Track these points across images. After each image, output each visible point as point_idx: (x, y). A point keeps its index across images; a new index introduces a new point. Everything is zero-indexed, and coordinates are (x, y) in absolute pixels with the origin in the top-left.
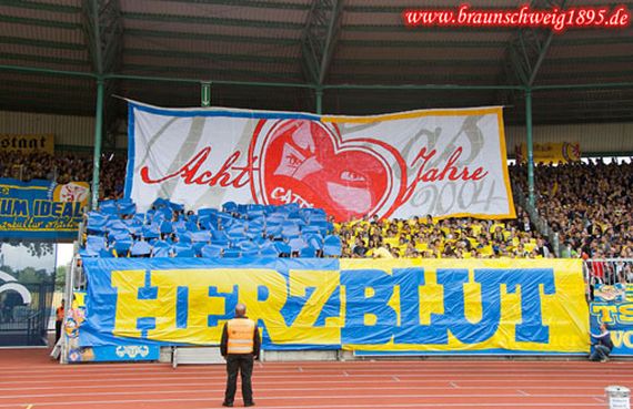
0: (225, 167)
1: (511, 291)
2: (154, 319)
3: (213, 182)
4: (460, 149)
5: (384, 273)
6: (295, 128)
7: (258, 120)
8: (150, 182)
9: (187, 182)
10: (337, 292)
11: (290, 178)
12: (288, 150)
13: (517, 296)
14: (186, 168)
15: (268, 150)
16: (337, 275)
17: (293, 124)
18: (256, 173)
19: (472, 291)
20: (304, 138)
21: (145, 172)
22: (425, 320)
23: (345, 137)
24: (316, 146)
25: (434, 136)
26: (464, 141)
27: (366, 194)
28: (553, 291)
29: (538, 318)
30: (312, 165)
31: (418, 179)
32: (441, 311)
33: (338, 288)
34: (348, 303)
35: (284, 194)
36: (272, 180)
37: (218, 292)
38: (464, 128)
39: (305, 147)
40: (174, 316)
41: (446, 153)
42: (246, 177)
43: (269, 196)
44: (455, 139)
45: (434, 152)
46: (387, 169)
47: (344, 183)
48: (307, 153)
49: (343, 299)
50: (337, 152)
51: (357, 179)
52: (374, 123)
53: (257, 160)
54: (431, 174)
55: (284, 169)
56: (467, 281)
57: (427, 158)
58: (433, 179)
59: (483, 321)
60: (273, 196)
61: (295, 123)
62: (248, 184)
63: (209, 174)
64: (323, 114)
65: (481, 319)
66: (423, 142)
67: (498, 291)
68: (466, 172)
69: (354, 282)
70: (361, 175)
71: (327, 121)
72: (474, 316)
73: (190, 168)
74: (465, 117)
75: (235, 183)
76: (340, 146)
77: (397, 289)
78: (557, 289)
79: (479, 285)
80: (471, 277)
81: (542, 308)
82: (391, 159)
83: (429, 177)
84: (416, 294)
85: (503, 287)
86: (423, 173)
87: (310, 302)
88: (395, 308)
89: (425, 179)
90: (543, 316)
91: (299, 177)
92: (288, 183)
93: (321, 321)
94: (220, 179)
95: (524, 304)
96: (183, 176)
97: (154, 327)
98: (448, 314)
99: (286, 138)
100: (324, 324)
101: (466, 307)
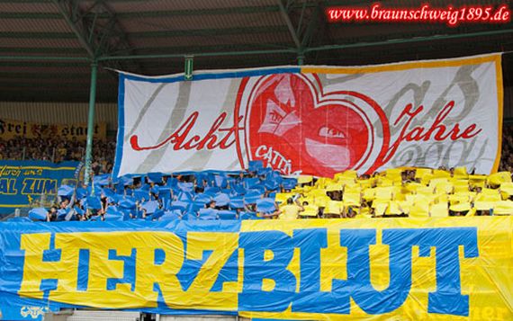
0: (213, 130)
1: (424, 254)
2: (56, 281)
3: (201, 145)
4: (452, 104)
5: (283, 234)
6: (276, 83)
7: (240, 80)
8: (139, 149)
9: (176, 148)
10: (234, 257)
11: (272, 135)
12: (271, 105)
13: (431, 260)
14: (176, 135)
15: (253, 108)
16: (235, 236)
17: (274, 79)
18: (241, 133)
19: (379, 254)
20: (285, 92)
21: (134, 141)
22: (326, 286)
23: (326, 90)
24: (297, 99)
25: (421, 90)
26: (457, 95)
27: (345, 153)
28: (475, 254)
29: (456, 285)
30: (292, 121)
31: (401, 139)
32: (344, 277)
33: (237, 251)
34: (245, 267)
35: (266, 151)
36: (257, 139)
37: (118, 255)
38: (456, 80)
39: (285, 102)
40: (76, 279)
41: (434, 108)
42: (232, 137)
43: (253, 154)
44: (445, 93)
45: (421, 108)
46: (369, 127)
47: (322, 140)
48: (287, 108)
49: (241, 263)
50: (317, 106)
51: (337, 136)
52: (357, 74)
53: (243, 119)
54: (417, 132)
55: (267, 126)
56: (374, 243)
57: (412, 115)
58: (417, 138)
59: (389, 288)
60: (257, 155)
61: (277, 78)
62: (235, 143)
63: (197, 138)
64: (305, 64)
65: (388, 286)
66: (408, 98)
67: (409, 254)
68: (456, 129)
69: (252, 244)
70: (340, 132)
71: (308, 72)
72: (380, 283)
73: (180, 134)
74: (458, 68)
75: (222, 145)
76: (321, 99)
77: (297, 252)
78: (481, 252)
79: (387, 247)
80: (379, 237)
81: (461, 275)
82: (373, 116)
83: (413, 136)
84: (318, 258)
85: (415, 249)
86: (408, 131)
87: (207, 265)
88: (294, 273)
89: (409, 138)
90: (462, 284)
91: (279, 133)
92: (269, 139)
93: (217, 286)
94: (208, 142)
95: (438, 269)
96: (172, 142)
97: (55, 289)
98: (351, 281)
99: (268, 94)
100: (221, 289)
101: (372, 273)
